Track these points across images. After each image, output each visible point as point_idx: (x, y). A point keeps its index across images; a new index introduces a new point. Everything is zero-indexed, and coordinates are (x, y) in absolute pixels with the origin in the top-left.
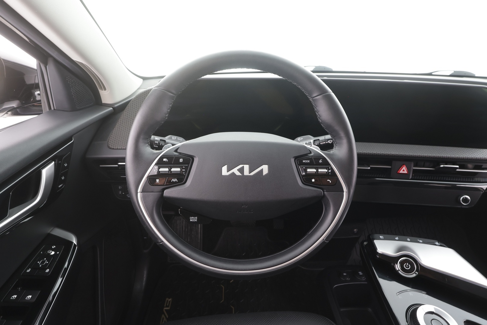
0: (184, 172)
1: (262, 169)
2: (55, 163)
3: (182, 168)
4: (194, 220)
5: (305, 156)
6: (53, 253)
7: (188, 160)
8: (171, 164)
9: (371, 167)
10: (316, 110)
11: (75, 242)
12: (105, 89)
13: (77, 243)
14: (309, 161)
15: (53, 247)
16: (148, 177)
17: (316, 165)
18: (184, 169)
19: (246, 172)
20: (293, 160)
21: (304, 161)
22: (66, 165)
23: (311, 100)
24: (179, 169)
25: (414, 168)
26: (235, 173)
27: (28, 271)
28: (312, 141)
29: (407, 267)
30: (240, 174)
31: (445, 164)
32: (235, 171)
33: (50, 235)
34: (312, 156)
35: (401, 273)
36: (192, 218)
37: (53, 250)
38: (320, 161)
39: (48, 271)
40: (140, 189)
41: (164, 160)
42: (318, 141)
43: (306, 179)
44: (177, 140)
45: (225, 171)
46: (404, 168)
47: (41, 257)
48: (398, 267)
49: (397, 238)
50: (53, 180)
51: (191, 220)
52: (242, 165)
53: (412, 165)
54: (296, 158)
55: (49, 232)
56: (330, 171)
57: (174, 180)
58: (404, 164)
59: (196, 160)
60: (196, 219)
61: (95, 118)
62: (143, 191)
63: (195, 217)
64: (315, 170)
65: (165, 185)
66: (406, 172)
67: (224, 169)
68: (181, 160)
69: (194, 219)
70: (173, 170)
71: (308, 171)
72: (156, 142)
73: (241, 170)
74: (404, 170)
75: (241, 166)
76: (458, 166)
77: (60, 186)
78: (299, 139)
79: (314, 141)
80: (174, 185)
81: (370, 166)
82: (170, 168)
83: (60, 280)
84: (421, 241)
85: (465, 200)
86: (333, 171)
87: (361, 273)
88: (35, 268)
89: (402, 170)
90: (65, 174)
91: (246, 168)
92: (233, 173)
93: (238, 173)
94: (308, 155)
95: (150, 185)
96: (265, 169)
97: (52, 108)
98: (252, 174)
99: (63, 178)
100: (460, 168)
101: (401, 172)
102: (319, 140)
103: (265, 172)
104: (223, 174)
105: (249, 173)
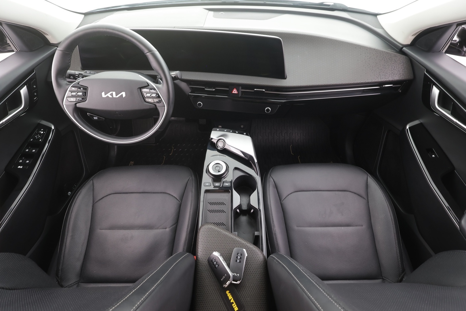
1: (122, 94)
2: (27, 86)
6: (42, 132)
9: (216, 89)
11: (53, 128)
13: (54, 128)
15: (42, 130)
18: (84, 93)
19: (114, 96)
22: (35, 87)
27: (32, 140)
29: (221, 144)
30: (112, 97)
32: (109, 95)
33: (39, 124)
37: (42, 131)
39: (40, 140)
40: (64, 104)
44: (91, 73)
47: (37, 134)
48: (217, 144)
49: (225, 131)
50: (28, 96)
51: (95, 119)
53: (241, 89)
54: (141, 88)
55: (39, 122)
59: (89, 89)
61: (46, 55)
65: (77, 101)
66: (236, 93)
67: (103, 94)
68: (82, 89)
72: (76, 75)
73: (112, 95)
74: (235, 92)
75: (111, 93)
77: (35, 99)
80: (81, 101)
83: (47, 144)
85: (268, 110)
88: (34, 139)
90: (36, 92)
91: (114, 93)
92: (108, 96)
93: (110, 96)
96: (124, 94)
97: (18, 50)
98: (118, 96)
99: (35, 94)
101: (233, 92)
103: (124, 96)
104: (103, 97)
105: (116, 96)
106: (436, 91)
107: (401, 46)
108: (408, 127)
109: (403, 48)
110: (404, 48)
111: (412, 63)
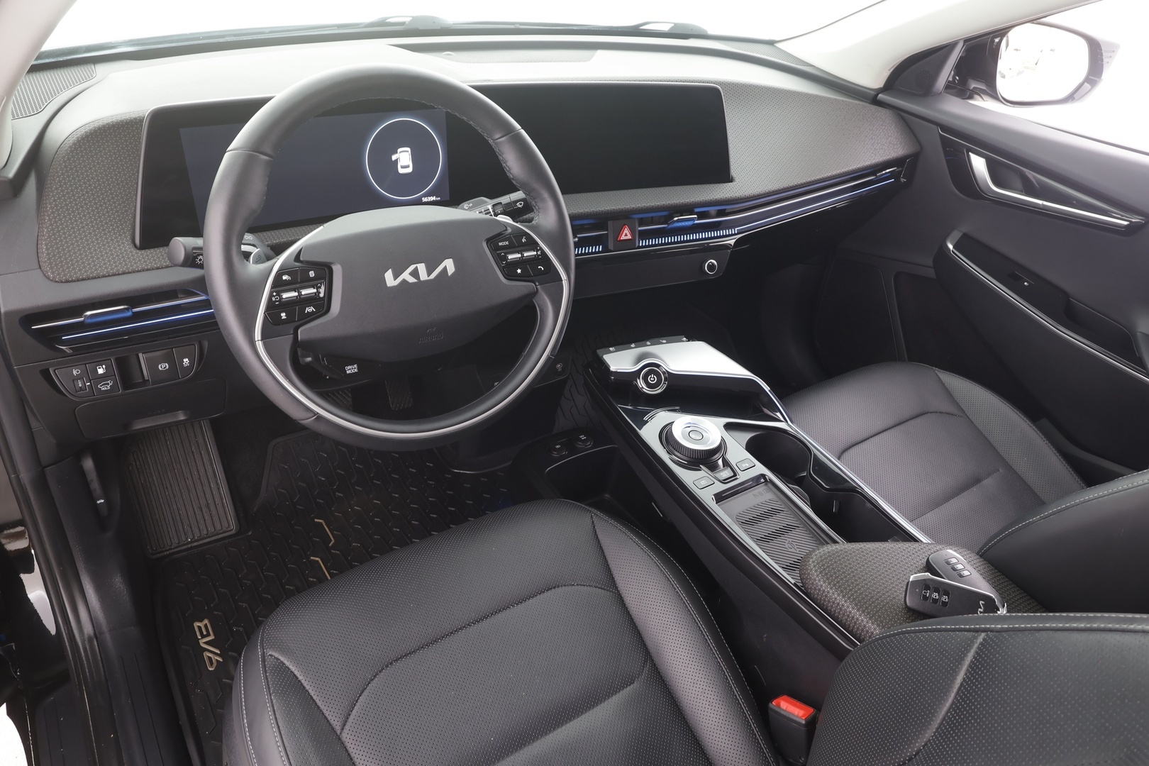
1: (445, 268)
3: (318, 287)
5: (499, 236)
7: (324, 272)
8: (297, 283)
9: (579, 238)
10: (501, 158)
14: (507, 243)
16: (265, 312)
17: (518, 247)
19: (423, 275)
20: (485, 244)
21: (500, 244)
23: (491, 141)
24: (313, 290)
25: (640, 229)
26: (406, 279)
28: (490, 207)
29: (652, 379)
30: (415, 280)
31: (679, 215)
32: (406, 276)
34: (510, 234)
35: (646, 390)
36: (349, 367)
38: (524, 240)
40: (257, 336)
41: (285, 277)
42: (500, 206)
43: (509, 270)
45: (390, 280)
46: (626, 231)
48: (641, 383)
49: (633, 345)
51: (348, 372)
52: (414, 266)
53: (637, 225)
54: (488, 241)
56: (539, 253)
57: (310, 309)
58: (625, 225)
59: (337, 270)
60: (355, 368)
62: (264, 337)
63: (353, 364)
64: (519, 255)
65: (298, 321)
66: (629, 237)
67: (389, 275)
68: (312, 274)
69: (353, 369)
70: (304, 292)
71: (509, 258)
73: (415, 274)
74: (626, 235)
75: (412, 268)
76: (696, 216)
78: (466, 205)
79: (494, 206)
80: (312, 317)
81: (578, 236)
82: (298, 290)
84: (664, 341)
85: (711, 267)
86: (543, 253)
87: (583, 437)
89: (624, 234)
91: (422, 268)
92: (404, 281)
93: (412, 280)
94: (503, 234)
95: (273, 324)
96: (449, 265)
98: (433, 277)
100: (699, 218)
101: (623, 237)
102: (501, 203)
103: (451, 269)
104: (388, 285)
105: (429, 276)
106: (979, 164)
107: (873, 93)
108: (951, 247)
109: (877, 95)
110: (880, 95)
111: (906, 120)
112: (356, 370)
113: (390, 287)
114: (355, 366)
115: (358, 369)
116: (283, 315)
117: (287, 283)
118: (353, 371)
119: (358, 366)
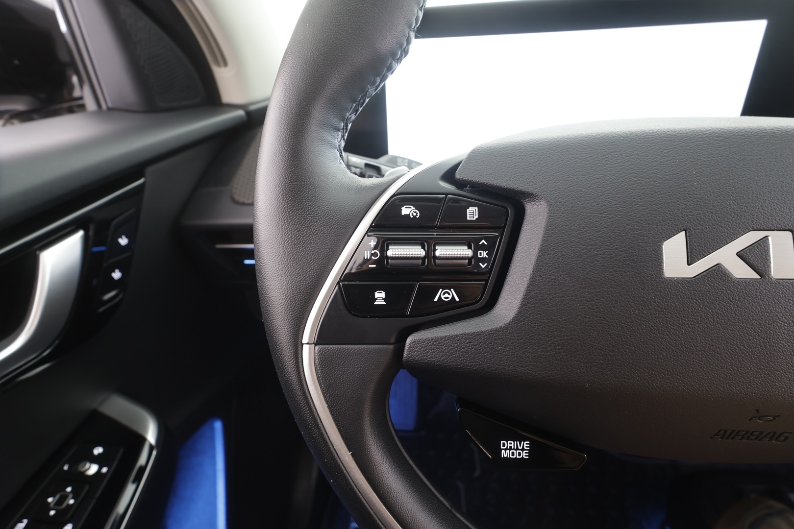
0: (483, 260)
3: (478, 248)
4: (516, 453)
7: (504, 212)
12: (226, 64)
15: (98, 451)
16: (340, 281)
18: (483, 247)
22: (123, 242)
24: (464, 251)
26: (725, 266)
30: (753, 275)
32: (727, 258)
36: (510, 444)
37: (95, 461)
40: (308, 333)
41: (405, 211)
45: (675, 259)
51: (505, 454)
52: (760, 235)
57: (447, 295)
60: (523, 449)
62: (323, 337)
63: (521, 439)
65: (411, 315)
67: (674, 250)
68: (472, 213)
69: (517, 449)
70: (442, 251)
73: (756, 256)
75: (750, 238)
80: (446, 314)
82: (429, 245)
93: (741, 271)
95: (351, 313)
112: (524, 455)
113: (671, 280)
114: (526, 444)
115: (530, 452)
116: (380, 296)
117: (408, 224)
118: (516, 456)
119: (531, 445)
